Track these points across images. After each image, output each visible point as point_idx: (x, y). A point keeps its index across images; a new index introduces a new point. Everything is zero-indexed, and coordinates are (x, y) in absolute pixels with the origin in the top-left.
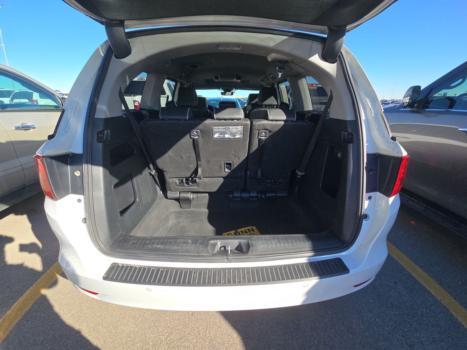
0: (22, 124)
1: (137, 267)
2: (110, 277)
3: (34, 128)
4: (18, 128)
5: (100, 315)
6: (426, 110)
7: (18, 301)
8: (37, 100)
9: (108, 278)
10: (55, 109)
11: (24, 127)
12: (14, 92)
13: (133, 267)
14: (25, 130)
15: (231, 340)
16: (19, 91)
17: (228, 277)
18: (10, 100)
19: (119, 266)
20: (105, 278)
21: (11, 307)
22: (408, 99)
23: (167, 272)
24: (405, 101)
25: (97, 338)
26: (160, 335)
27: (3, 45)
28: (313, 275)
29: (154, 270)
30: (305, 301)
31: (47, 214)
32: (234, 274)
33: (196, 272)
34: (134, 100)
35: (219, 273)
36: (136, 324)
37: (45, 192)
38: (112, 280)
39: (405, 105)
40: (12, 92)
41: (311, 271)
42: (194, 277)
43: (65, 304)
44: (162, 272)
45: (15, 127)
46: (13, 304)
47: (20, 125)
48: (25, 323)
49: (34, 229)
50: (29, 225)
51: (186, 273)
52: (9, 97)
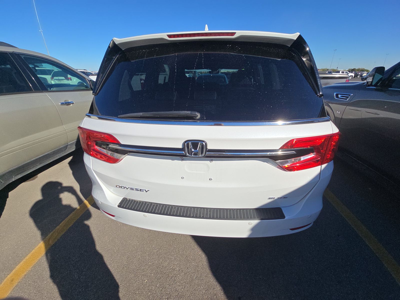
0: (65, 101)
1: (138, 201)
2: (122, 206)
3: (73, 103)
4: (62, 104)
5: (116, 233)
6: (389, 89)
7: (64, 220)
8: (71, 78)
9: (121, 206)
10: (86, 88)
11: (66, 103)
12: (54, 71)
13: (136, 201)
14: (67, 105)
15: (200, 258)
16: (57, 70)
17: (196, 213)
18: (51, 78)
19: (127, 200)
20: (119, 206)
21: (59, 224)
22: (371, 79)
23: (157, 206)
24: (368, 80)
25: (114, 246)
26: (153, 249)
27: (41, 30)
28: (256, 217)
29: (149, 204)
30: (250, 235)
31: (85, 164)
32: (200, 211)
33: (175, 207)
34: (141, 78)
35: (191, 210)
36: (138, 240)
37: (84, 149)
38: (123, 207)
39: (369, 84)
40: (52, 71)
41: (255, 214)
42: (173, 211)
43: (95, 224)
44: (154, 206)
45: (60, 103)
46: (61, 222)
47: (64, 102)
48: (69, 234)
49: (74, 174)
50: (71, 172)
51: (169, 207)
52: (51, 75)
